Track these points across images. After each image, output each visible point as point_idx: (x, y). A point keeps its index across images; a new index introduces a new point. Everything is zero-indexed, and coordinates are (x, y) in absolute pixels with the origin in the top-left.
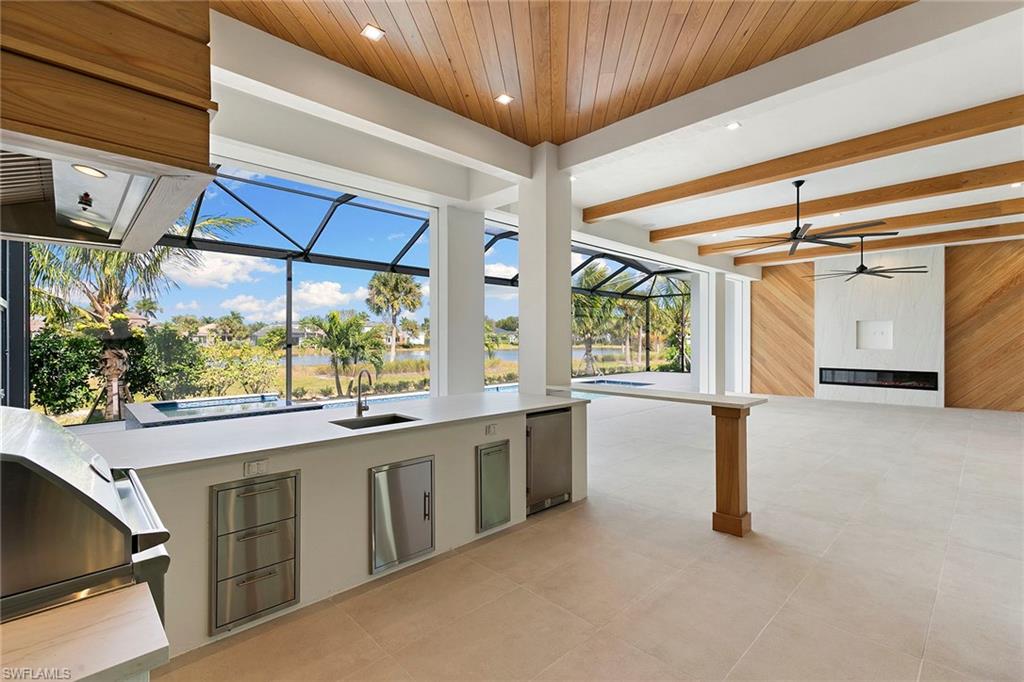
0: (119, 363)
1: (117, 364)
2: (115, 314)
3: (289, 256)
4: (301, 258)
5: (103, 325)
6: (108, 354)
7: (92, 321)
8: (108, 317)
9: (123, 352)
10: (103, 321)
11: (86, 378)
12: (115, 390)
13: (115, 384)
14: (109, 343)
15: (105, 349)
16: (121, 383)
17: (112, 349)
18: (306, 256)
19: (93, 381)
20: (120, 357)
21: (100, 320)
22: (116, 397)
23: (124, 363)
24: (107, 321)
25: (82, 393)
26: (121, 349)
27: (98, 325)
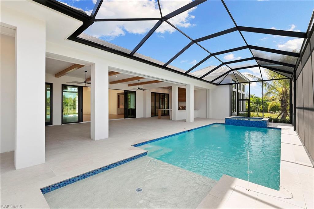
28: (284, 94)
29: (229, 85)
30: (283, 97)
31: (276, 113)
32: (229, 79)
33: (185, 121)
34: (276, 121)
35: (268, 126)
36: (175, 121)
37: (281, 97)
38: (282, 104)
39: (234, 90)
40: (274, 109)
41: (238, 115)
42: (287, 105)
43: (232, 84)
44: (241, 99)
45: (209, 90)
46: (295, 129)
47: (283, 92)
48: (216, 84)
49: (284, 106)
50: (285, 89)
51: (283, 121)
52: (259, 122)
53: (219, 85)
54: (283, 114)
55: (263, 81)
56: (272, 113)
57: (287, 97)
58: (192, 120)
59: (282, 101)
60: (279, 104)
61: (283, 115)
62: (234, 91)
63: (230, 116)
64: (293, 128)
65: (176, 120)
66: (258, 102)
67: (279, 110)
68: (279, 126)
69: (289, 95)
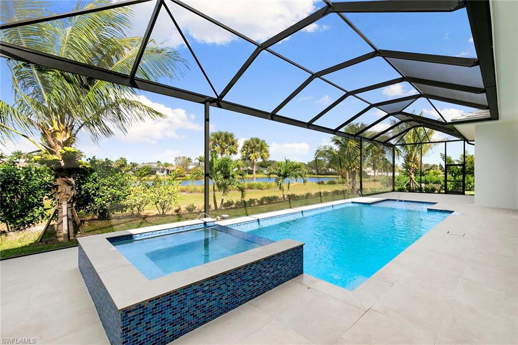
0: (68, 188)
1: (66, 190)
2: (65, 148)
3: (207, 101)
4: (215, 104)
5: (55, 157)
6: (59, 181)
7: (46, 153)
8: (59, 150)
9: (71, 179)
10: (55, 153)
11: (41, 200)
12: (65, 212)
13: (65, 207)
14: (59, 172)
15: (56, 177)
16: (70, 205)
17: (62, 177)
18: (218, 102)
19: (47, 203)
20: (69, 184)
21: (52, 153)
22: (66, 217)
23: (72, 189)
24: (58, 153)
25: (38, 212)
26: (70, 177)
27: (51, 157)
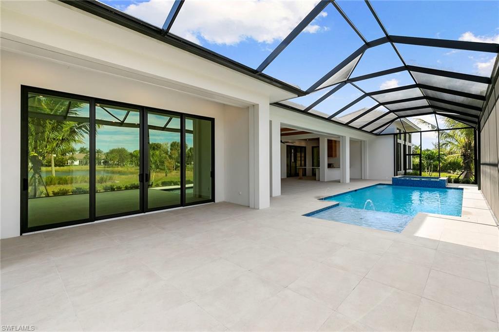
28: (467, 146)
29: (393, 136)
30: (466, 150)
31: (456, 173)
32: (394, 128)
33: (339, 182)
34: (457, 181)
35: (447, 186)
36: (324, 182)
37: (464, 151)
38: (465, 160)
39: (399, 141)
40: (454, 166)
41: (405, 174)
42: (472, 161)
43: (396, 134)
44: (407, 153)
45: (364, 141)
46: (479, 189)
47: (466, 144)
48: (376, 134)
49: (467, 162)
50: (469, 140)
51: (467, 182)
52: (436, 181)
53: (379, 135)
54: (465, 172)
55: (438, 130)
56: (450, 173)
57: (471, 151)
58: (348, 180)
59: (464, 155)
60: (461, 160)
61: (466, 174)
62: (398, 143)
63: (395, 176)
64: (477, 188)
65: (326, 181)
66: (430, 157)
67: (460, 168)
68: (460, 186)
69: (473, 148)
